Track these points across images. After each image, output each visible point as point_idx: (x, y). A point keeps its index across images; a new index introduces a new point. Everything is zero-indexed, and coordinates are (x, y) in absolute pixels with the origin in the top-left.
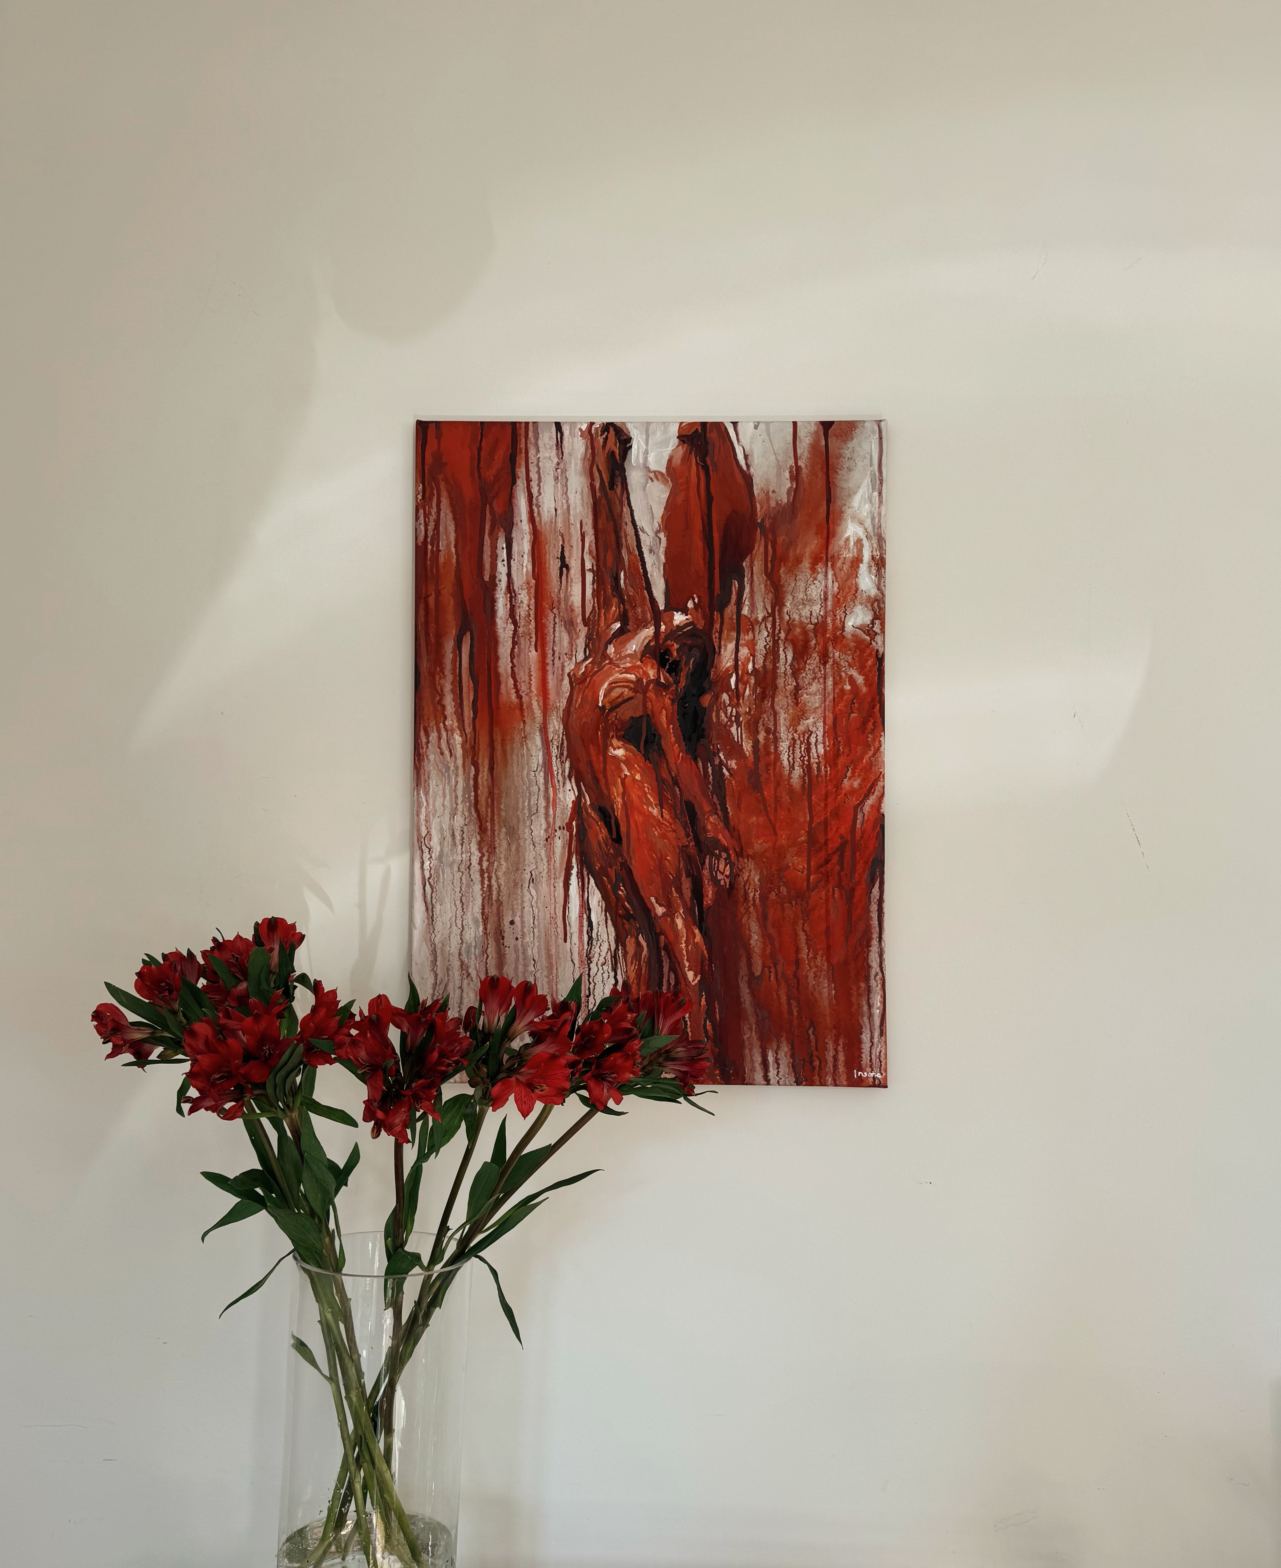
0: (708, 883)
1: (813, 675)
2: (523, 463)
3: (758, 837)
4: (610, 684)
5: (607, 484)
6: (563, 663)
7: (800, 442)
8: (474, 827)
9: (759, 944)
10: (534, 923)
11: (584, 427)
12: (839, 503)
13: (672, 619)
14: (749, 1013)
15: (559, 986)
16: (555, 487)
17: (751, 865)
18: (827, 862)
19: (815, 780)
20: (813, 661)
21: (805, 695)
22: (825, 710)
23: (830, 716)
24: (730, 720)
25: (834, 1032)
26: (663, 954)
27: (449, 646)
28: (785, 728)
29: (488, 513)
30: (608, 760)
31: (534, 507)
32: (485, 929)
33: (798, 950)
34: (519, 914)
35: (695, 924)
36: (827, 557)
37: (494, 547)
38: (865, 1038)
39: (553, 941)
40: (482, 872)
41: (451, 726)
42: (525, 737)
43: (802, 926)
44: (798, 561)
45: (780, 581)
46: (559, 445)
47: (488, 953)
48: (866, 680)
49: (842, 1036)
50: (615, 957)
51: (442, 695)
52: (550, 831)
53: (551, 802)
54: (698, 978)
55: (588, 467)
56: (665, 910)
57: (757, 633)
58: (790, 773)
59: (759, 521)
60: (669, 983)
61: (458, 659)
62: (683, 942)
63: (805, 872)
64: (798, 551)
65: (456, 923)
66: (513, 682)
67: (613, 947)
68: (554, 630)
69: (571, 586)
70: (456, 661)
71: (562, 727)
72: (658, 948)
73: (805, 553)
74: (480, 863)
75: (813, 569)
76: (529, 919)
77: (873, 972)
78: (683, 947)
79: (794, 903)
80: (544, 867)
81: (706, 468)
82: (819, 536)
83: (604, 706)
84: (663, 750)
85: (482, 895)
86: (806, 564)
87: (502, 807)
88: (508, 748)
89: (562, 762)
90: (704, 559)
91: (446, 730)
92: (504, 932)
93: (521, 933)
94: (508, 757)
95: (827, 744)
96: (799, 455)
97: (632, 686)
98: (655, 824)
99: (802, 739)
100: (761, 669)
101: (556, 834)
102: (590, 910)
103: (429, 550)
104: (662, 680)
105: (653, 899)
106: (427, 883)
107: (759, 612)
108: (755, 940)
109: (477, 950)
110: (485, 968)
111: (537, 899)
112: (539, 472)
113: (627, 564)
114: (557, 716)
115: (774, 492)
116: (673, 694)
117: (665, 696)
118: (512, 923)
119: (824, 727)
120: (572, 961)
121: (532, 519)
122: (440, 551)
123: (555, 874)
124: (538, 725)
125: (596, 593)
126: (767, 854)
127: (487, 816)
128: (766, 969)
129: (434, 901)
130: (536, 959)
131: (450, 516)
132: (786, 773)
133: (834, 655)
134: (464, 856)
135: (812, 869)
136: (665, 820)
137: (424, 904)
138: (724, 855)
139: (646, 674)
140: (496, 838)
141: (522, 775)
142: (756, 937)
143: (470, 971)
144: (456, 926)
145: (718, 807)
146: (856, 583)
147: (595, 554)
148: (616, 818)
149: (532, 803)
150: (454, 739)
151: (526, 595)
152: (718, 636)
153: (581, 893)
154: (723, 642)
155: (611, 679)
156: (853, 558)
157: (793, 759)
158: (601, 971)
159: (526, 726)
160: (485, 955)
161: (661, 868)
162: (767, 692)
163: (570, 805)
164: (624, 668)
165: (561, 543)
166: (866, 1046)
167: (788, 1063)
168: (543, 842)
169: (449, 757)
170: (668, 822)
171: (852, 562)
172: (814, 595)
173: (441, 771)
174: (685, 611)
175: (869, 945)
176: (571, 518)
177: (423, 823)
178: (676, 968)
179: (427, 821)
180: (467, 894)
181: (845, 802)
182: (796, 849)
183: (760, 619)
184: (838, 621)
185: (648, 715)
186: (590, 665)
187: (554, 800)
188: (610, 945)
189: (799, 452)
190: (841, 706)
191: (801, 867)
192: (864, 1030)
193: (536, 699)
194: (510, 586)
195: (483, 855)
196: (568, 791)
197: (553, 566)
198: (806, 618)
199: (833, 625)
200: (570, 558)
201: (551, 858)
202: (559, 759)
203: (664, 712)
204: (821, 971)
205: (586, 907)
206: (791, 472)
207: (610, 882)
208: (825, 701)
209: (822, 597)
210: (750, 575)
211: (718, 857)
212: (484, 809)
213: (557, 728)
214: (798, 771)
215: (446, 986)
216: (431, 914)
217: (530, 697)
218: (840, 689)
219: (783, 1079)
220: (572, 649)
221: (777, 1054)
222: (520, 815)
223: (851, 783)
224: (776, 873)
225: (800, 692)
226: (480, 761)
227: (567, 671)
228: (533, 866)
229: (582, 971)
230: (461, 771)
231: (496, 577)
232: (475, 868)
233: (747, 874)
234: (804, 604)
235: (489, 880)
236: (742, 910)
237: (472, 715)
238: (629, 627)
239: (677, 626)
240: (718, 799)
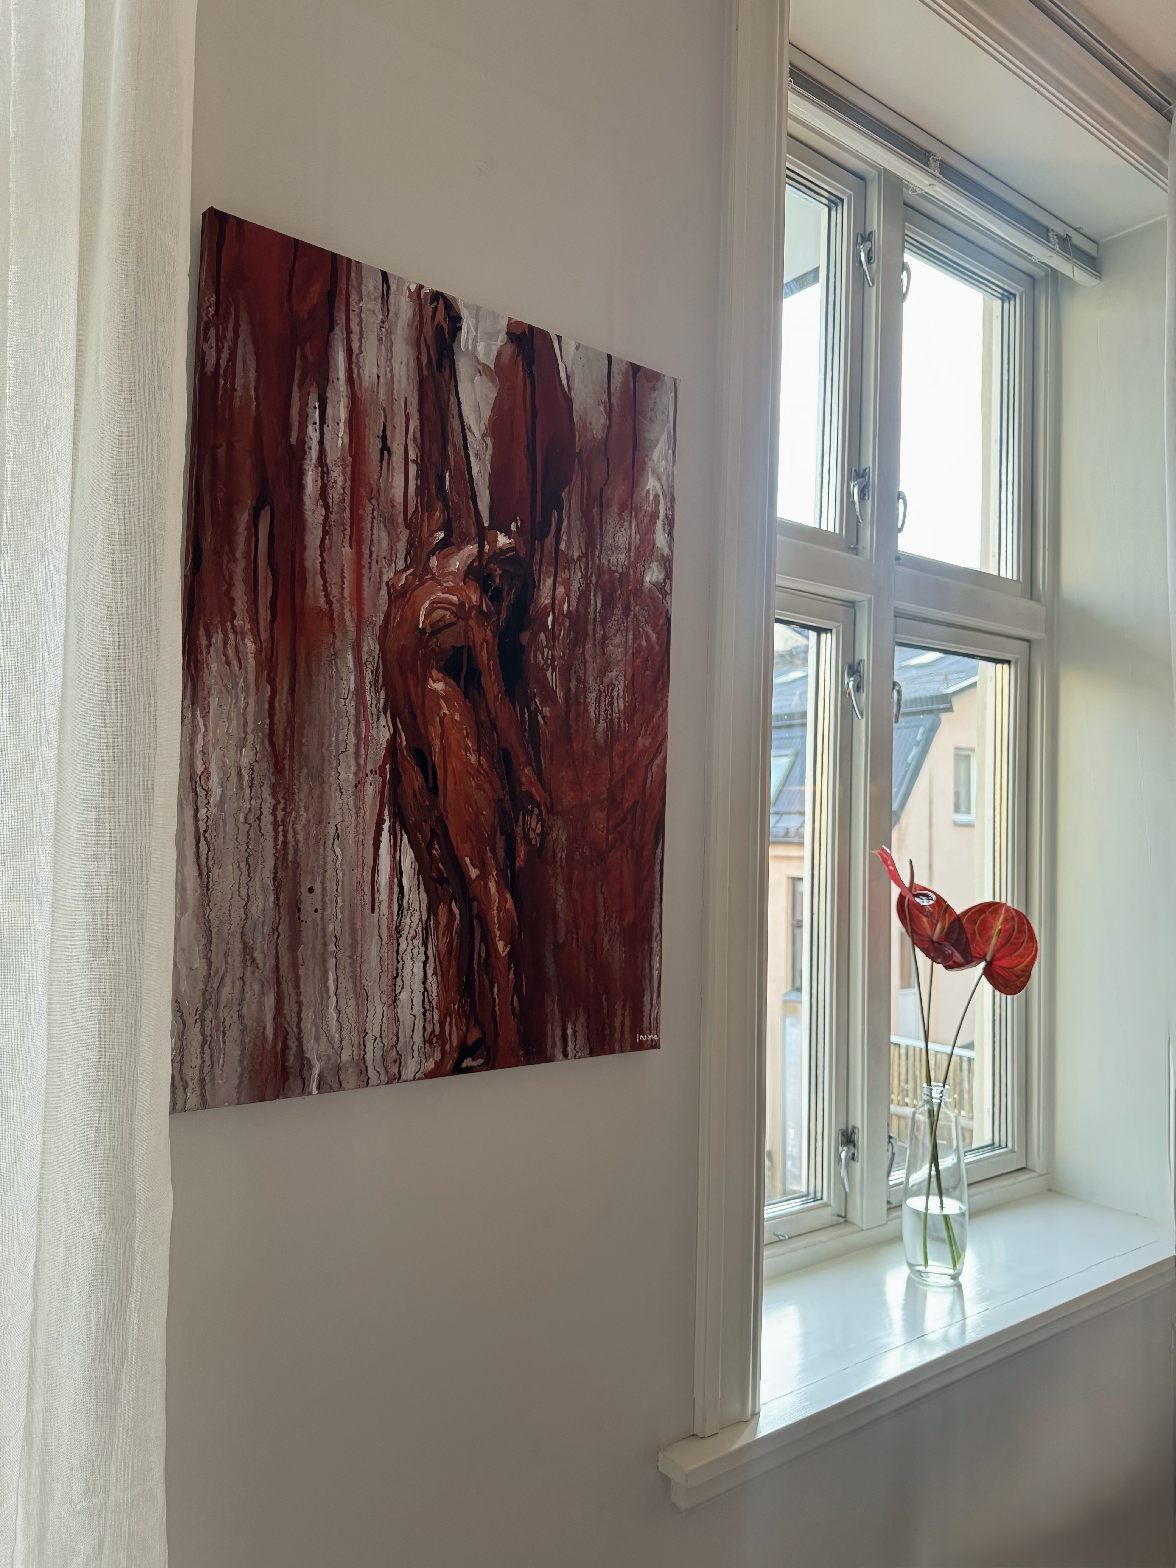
0: (521, 842)
1: (618, 626)
2: (343, 308)
3: (567, 793)
4: (431, 603)
5: (434, 363)
6: (381, 569)
7: (614, 378)
8: (267, 766)
9: (564, 908)
10: (337, 890)
11: (413, 287)
12: (643, 451)
13: (496, 539)
14: (553, 983)
15: (363, 968)
16: (379, 349)
17: (560, 822)
18: (623, 821)
19: (615, 736)
20: (618, 612)
21: (610, 646)
22: (626, 664)
23: (629, 670)
24: (546, 663)
25: (623, 997)
26: (475, 923)
27: (243, 518)
28: (593, 678)
29: (298, 356)
30: (426, 693)
31: (354, 366)
32: (277, 899)
33: (596, 914)
34: (319, 879)
35: (507, 889)
36: (632, 506)
37: (304, 403)
38: (646, 1001)
39: (359, 912)
40: (275, 825)
41: (242, 627)
42: (335, 654)
43: (600, 887)
44: (609, 504)
45: (593, 521)
46: (385, 298)
47: (279, 931)
48: (658, 638)
49: (630, 1000)
50: (426, 929)
51: (230, 585)
52: (360, 775)
53: (363, 740)
54: (508, 949)
55: (415, 336)
56: (479, 873)
57: (572, 572)
58: (596, 726)
59: (577, 451)
60: (480, 956)
61: (254, 539)
62: (495, 908)
63: (605, 831)
64: (609, 493)
65: (239, 892)
66: (322, 582)
67: (425, 918)
68: (373, 526)
69: (392, 476)
70: (251, 541)
71: (378, 647)
72: (471, 916)
73: (614, 496)
74: (274, 814)
75: (620, 515)
76: (331, 885)
77: (655, 934)
78: (495, 915)
79: (595, 863)
80: (350, 820)
81: (532, 378)
82: (626, 482)
83: (424, 629)
84: (483, 689)
85: (274, 855)
86: (615, 509)
87: (304, 740)
88: (314, 666)
89: (377, 691)
90: (528, 478)
91: (235, 633)
92: (301, 902)
93: (321, 903)
94: (314, 677)
95: (627, 699)
96: (612, 391)
97: (454, 609)
98: (472, 772)
99: (606, 691)
100: (575, 612)
101: (367, 779)
102: (401, 872)
103: (221, 386)
104: (485, 609)
105: (467, 860)
106: (202, 838)
107: (574, 549)
108: (561, 904)
109: (266, 927)
110: (275, 951)
111: (342, 860)
112: (360, 324)
113: (452, 464)
114: (373, 634)
115: (590, 423)
116: (494, 626)
117: (487, 626)
118: (311, 890)
119: (625, 682)
120: (380, 936)
121: (350, 380)
122: (236, 390)
123: (364, 829)
124: (350, 641)
125: (419, 490)
126: (574, 812)
127: (285, 751)
128: (569, 935)
129: (211, 863)
130: (338, 935)
131: (250, 348)
132: (593, 726)
133: (634, 609)
134: (253, 802)
135: (611, 828)
136: (482, 768)
137: (197, 867)
138: (537, 811)
139: (468, 597)
140: (295, 781)
141: (330, 703)
142: (562, 901)
143: (256, 955)
144: (239, 896)
145: (533, 757)
146: (653, 539)
147: (419, 443)
148: (433, 763)
149: (340, 738)
150: (245, 645)
151: (341, 474)
152: (538, 568)
153: (392, 852)
154: (542, 576)
155: (433, 597)
156: (651, 512)
157: (599, 711)
158: (410, 947)
159: (336, 641)
160: (276, 934)
161: (476, 823)
162: (579, 638)
163: (385, 745)
164: (446, 587)
165: (382, 420)
166: (647, 1009)
167: (584, 1035)
168: (351, 789)
169: (237, 668)
170: (485, 771)
171: (651, 516)
172: (620, 543)
173: (226, 687)
174: (508, 534)
175: (653, 907)
176: (395, 392)
177: (199, 756)
178: (488, 939)
179: (204, 754)
180: (255, 854)
181: (639, 760)
182: (598, 807)
183: (575, 557)
184: (639, 574)
185: (469, 647)
186: (411, 577)
187: (366, 737)
188: (421, 915)
189: (612, 388)
190: (638, 662)
191: (601, 826)
192: (646, 993)
193: (349, 608)
194: (322, 459)
195: (278, 802)
197: (374, 446)
198: (614, 566)
199: (635, 577)
200: (392, 441)
201: (360, 809)
202: (373, 687)
203: (485, 645)
204: (615, 935)
206: (605, 408)
207: (424, 841)
208: (626, 655)
209: (627, 546)
210: (568, 508)
211: (532, 814)
212: (281, 742)
213: (372, 648)
214: (602, 725)
215: (223, 977)
216: (205, 881)
217: (342, 605)
218: (638, 645)
219: (579, 1051)
220: (391, 553)
221: (575, 1026)
222: (326, 754)
223: (643, 742)
224: (580, 832)
225: (606, 642)
226: (278, 679)
227: (385, 579)
228: (339, 819)
229: (390, 947)
230: (252, 689)
231: (305, 442)
232: (267, 819)
233: (556, 832)
234: (612, 550)
235: (285, 836)
236: (550, 872)
237: (269, 616)
238: (453, 540)
239: (500, 549)
240: (533, 749)
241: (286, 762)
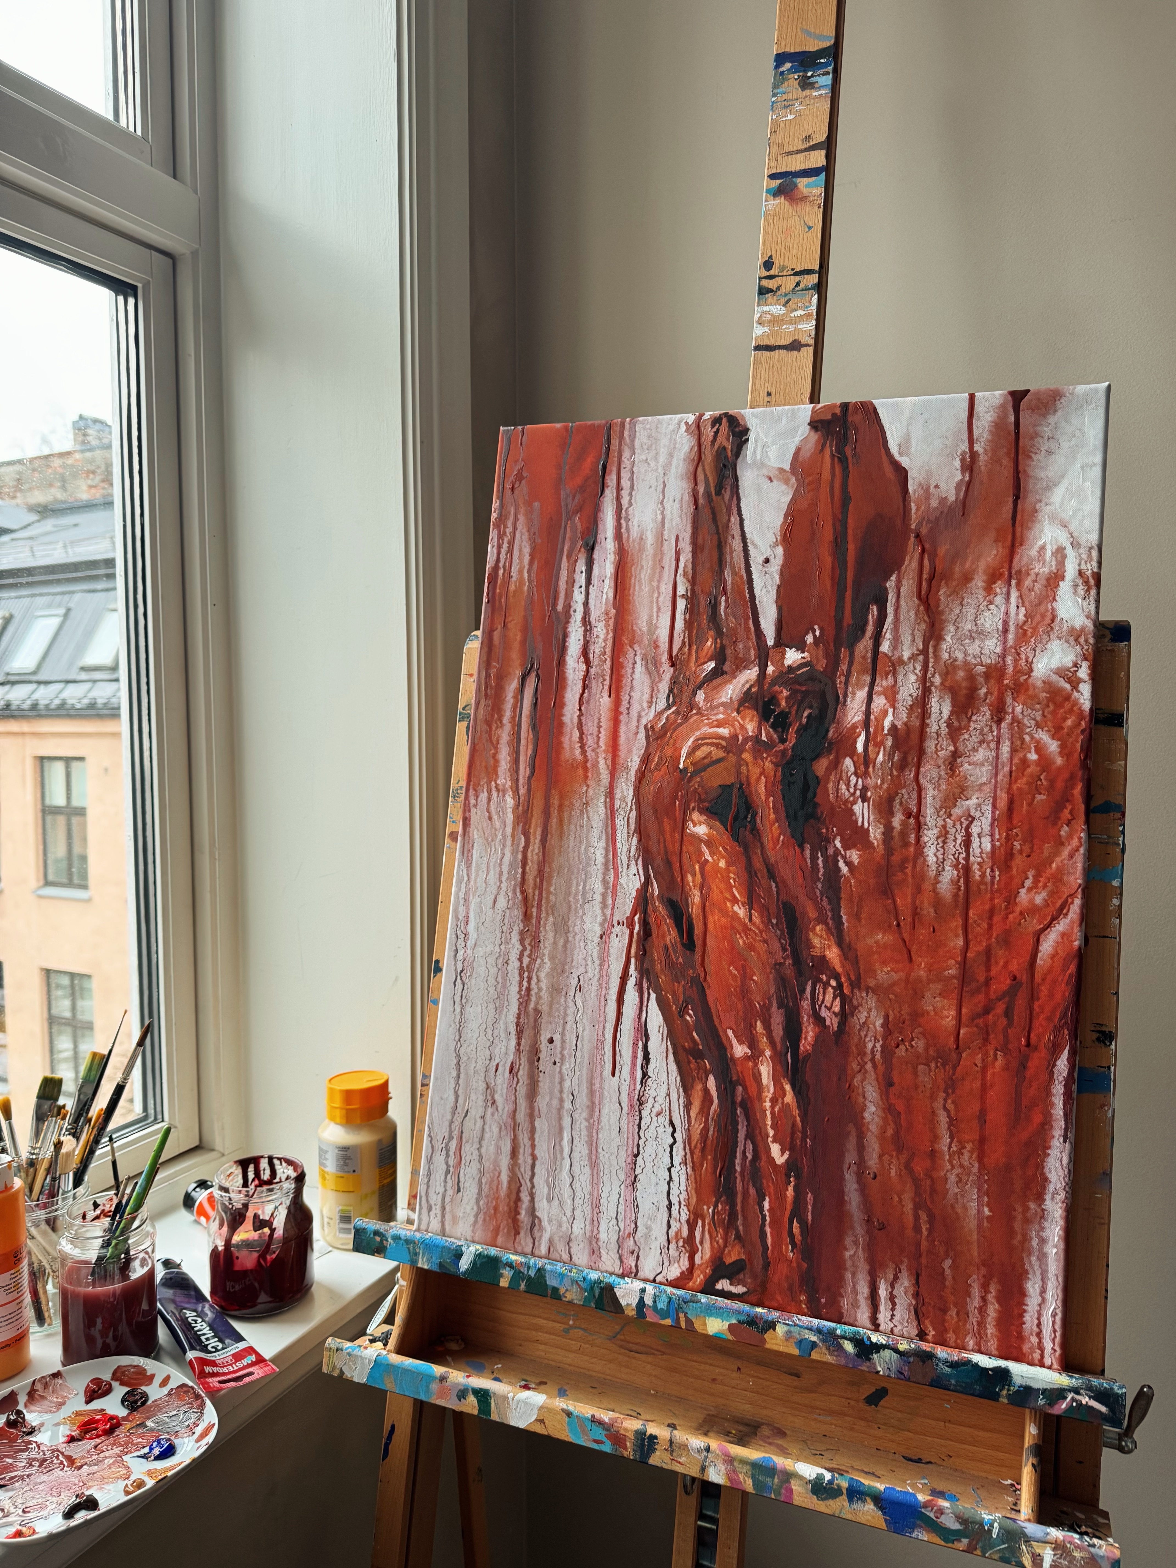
0: (808, 1020)
1: (981, 737)
2: (615, 469)
3: (884, 963)
4: (696, 740)
5: (713, 488)
6: (640, 713)
7: (979, 419)
8: (518, 913)
9: (877, 1119)
10: (576, 1045)
12: (1031, 498)
13: (783, 657)
14: (855, 1219)
15: (600, 1136)
16: (651, 496)
17: (871, 1001)
18: (987, 1011)
19: (974, 888)
20: (982, 718)
21: (966, 765)
22: (996, 787)
23: (1003, 797)
24: (854, 794)
25: (983, 1271)
26: (739, 1112)
27: (512, 688)
28: (933, 810)
30: (685, 838)
31: (623, 522)
32: (519, 1044)
33: (935, 1138)
34: (559, 1030)
35: (786, 1076)
36: (1011, 573)
37: (572, 571)
38: (1031, 1289)
39: (599, 1072)
40: (521, 971)
41: (504, 786)
42: (587, 803)
43: (942, 1102)
44: (967, 578)
45: (938, 606)
47: (518, 1076)
48: (1062, 747)
49: (995, 1280)
51: (496, 748)
52: (606, 925)
53: (612, 889)
54: (786, 1156)
55: (692, 469)
56: (746, 1050)
57: (900, 677)
58: (938, 874)
59: (913, 527)
60: (745, 1156)
61: (519, 705)
62: (768, 1098)
63: (954, 1022)
64: (967, 565)
65: (486, 1032)
66: (578, 734)
67: (673, 1093)
68: (634, 671)
69: (658, 616)
70: (517, 707)
71: (632, 792)
72: (734, 1102)
73: (978, 566)
74: (520, 959)
75: (989, 589)
76: (571, 1039)
77: (1051, 1188)
78: (768, 1107)
79: (933, 1065)
80: (593, 971)
81: (843, 461)
82: (1000, 544)
83: (686, 769)
85: (518, 1000)
86: (979, 582)
87: (552, 889)
88: (566, 816)
90: (833, 579)
91: (498, 790)
92: (541, 1052)
93: (560, 1056)
94: (565, 827)
95: (997, 836)
96: (975, 437)
97: (724, 743)
98: (740, 928)
99: (958, 827)
100: (903, 727)
101: (613, 930)
102: (647, 1034)
103: (500, 578)
104: (764, 738)
106: (458, 977)
107: (904, 648)
108: (872, 1113)
109: (507, 1071)
110: (513, 1097)
111: (583, 1013)
112: (631, 479)
113: (729, 587)
115: (937, 487)
116: (776, 756)
117: (767, 758)
118: (551, 1041)
119: (994, 812)
120: (619, 1103)
121: (618, 536)
122: (511, 578)
124: (603, 789)
125: (688, 624)
126: (897, 989)
127: (534, 899)
128: (885, 1158)
129: (463, 1001)
130: (575, 1093)
132: (932, 874)
133: (1013, 710)
134: (503, 947)
135: (964, 1019)
136: (754, 925)
137: (452, 1003)
138: (833, 983)
139: (742, 727)
140: (542, 929)
141: (579, 851)
142: (873, 1109)
143: (497, 1097)
144: (486, 1036)
145: (829, 914)
146: (1053, 609)
147: (691, 576)
148: (690, 917)
149: (588, 887)
150: (505, 801)
151: (604, 628)
153: (638, 1010)
154: (850, 689)
155: (697, 734)
156: (1050, 573)
157: (943, 855)
158: (654, 1124)
159: (589, 790)
160: (516, 1079)
161: (744, 992)
162: (910, 759)
163: (634, 894)
164: (715, 720)
167: (910, 1305)
168: (597, 939)
169: (497, 822)
170: (758, 928)
171: (1048, 580)
172: (987, 626)
173: (487, 840)
174: (801, 647)
176: (666, 533)
178: (755, 1135)
179: (465, 900)
180: (502, 997)
181: (1020, 924)
182: (940, 987)
183: (905, 658)
184: (1023, 663)
185: (742, 783)
186: (673, 715)
187: (615, 886)
188: (669, 1088)
189: (976, 432)
190: (1021, 783)
191: (946, 1014)
193: (604, 756)
194: (586, 618)
195: (524, 949)
196: (631, 876)
198: (975, 657)
199: (1015, 667)
200: (659, 582)
201: (605, 961)
202: (625, 834)
203: (763, 779)
204: (968, 1174)
205: (642, 1033)
206: (963, 460)
207: (676, 1001)
208: (996, 775)
209: (1000, 628)
210: (894, 600)
211: (826, 984)
212: (530, 891)
213: (626, 794)
214: (949, 874)
215: (467, 1113)
216: (458, 1017)
217: (597, 753)
218: (1020, 759)
219: (899, 1327)
220: (652, 695)
221: (893, 1287)
222: (572, 903)
223: (1031, 897)
224: (907, 1018)
225: (959, 760)
226: (532, 831)
227: (644, 722)
228: (582, 970)
229: (631, 1119)
230: (509, 842)
231: (570, 607)
232: (514, 964)
233: (865, 1014)
234: (972, 638)
235: (529, 982)
236: (855, 1066)
237: (528, 773)
238: (726, 668)
239: (789, 667)
240: (830, 902)
241: (534, 910)
